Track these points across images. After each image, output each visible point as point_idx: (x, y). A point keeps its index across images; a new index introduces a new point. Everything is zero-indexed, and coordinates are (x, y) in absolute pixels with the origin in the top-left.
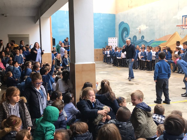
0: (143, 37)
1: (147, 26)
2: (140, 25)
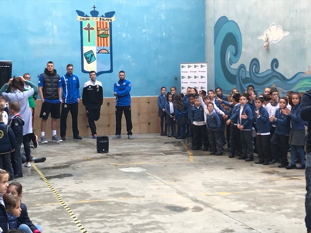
0: (275, 63)
1: (284, 30)
2: (267, 27)
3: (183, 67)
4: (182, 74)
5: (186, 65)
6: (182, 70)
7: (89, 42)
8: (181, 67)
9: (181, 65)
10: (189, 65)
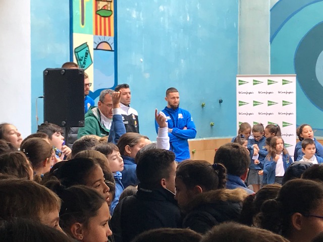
3: (241, 83)
4: (240, 97)
5: (250, 80)
6: (239, 88)
7: (83, 24)
8: (238, 83)
9: (238, 79)
10: (256, 79)
